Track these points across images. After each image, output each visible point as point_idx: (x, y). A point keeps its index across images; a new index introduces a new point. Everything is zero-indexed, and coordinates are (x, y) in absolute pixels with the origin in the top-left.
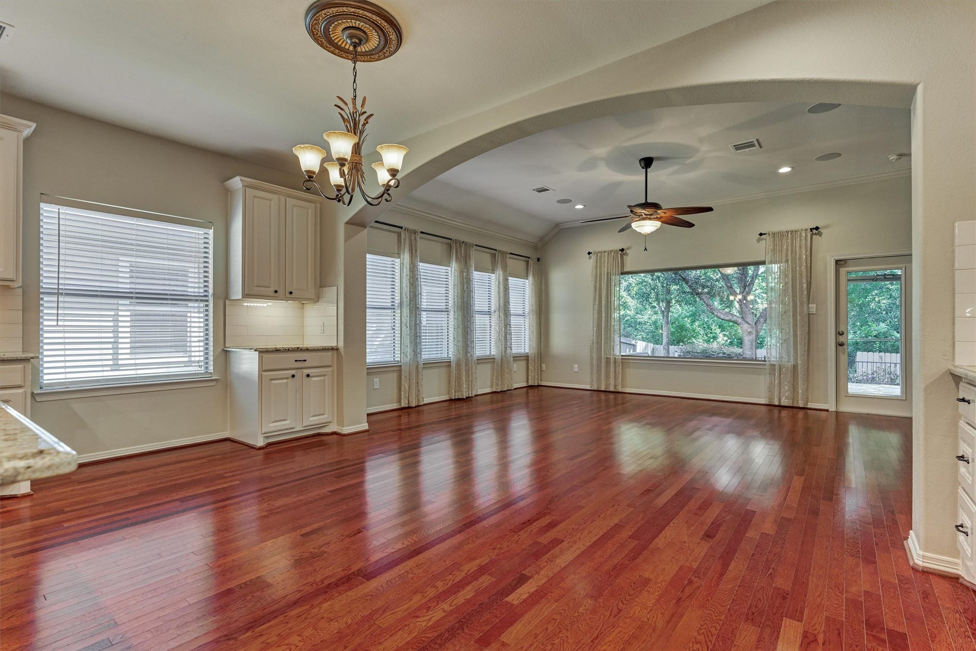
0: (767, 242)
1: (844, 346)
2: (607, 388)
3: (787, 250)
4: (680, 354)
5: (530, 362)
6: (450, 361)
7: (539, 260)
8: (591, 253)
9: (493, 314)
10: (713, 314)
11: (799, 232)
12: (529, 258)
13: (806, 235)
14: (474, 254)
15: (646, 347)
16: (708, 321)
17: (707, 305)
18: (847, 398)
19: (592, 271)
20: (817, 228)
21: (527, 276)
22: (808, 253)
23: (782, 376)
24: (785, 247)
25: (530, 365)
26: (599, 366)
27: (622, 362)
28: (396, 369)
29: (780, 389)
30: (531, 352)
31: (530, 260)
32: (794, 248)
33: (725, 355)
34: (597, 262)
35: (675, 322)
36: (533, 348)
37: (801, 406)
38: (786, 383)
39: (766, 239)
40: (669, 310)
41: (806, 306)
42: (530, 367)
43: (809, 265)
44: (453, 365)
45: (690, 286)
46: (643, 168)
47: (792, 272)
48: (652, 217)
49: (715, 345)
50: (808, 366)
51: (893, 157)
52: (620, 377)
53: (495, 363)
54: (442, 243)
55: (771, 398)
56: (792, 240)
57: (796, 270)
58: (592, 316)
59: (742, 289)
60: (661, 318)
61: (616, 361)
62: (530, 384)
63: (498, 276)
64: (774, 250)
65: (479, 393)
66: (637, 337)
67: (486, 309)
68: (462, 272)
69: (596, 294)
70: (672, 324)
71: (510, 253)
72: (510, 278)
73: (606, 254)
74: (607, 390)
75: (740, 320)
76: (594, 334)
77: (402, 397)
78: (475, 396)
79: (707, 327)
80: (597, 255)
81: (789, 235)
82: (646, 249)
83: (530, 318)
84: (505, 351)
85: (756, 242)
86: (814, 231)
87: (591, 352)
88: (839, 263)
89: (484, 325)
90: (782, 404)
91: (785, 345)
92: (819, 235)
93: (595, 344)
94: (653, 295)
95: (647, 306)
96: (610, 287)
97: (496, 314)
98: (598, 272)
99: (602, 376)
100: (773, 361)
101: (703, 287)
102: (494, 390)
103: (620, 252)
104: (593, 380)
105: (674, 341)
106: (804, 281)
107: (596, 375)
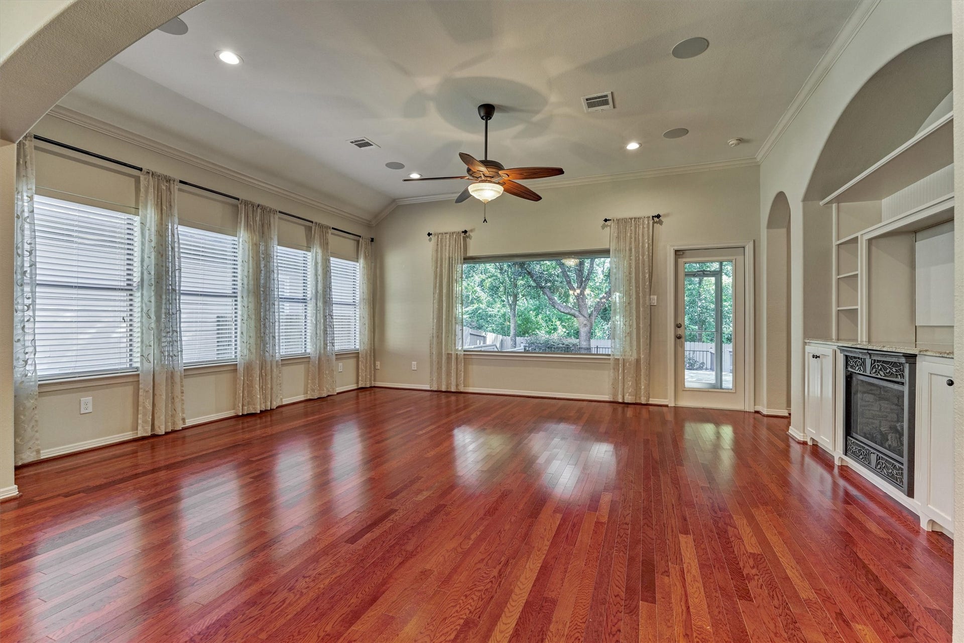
0: (612, 229)
1: (681, 339)
2: (448, 388)
3: (631, 238)
4: (525, 345)
5: (360, 359)
6: (237, 364)
7: (372, 240)
8: (431, 234)
9: (309, 302)
10: (555, 307)
11: (642, 220)
12: (360, 237)
13: (648, 223)
14: (276, 222)
15: (496, 338)
16: (549, 314)
17: (550, 299)
18: (684, 392)
19: (432, 256)
20: (658, 216)
21: (358, 259)
22: (650, 242)
23: (626, 371)
24: (629, 235)
25: (360, 363)
26: (439, 363)
27: (464, 358)
28: (131, 379)
29: (624, 386)
30: (362, 348)
31: (361, 240)
32: (637, 236)
33: (564, 346)
34: (437, 245)
35: (521, 315)
36: (364, 343)
37: (643, 402)
38: (629, 379)
39: (610, 226)
40: (516, 304)
41: (648, 297)
42: (360, 366)
43: (651, 254)
44: (241, 369)
45: (534, 281)
46: (482, 118)
47: (636, 261)
48: (493, 180)
49: (555, 336)
50: (650, 360)
51: (732, 142)
52: (463, 375)
53: (311, 362)
54: (222, 202)
55: (615, 394)
56: (636, 228)
57: (639, 259)
58: (432, 305)
59: (579, 284)
60: (509, 311)
61: (458, 356)
62: (360, 386)
63: (314, 255)
64: (618, 237)
65: (284, 403)
66: (488, 329)
67: (301, 296)
68: (256, 246)
69: (436, 281)
70: (519, 317)
71: (333, 228)
72: (332, 259)
73: (448, 236)
74: (448, 390)
75: (577, 313)
76: (434, 327)
77: (140, 421)
78: (277, 408)
79: (548, 320)
80: (438, 237)
81: (633, 222)
82: (485, 220)
83: (360, 308)
84: (325, 348)
85: (601, 228)
86: (656, 219)
87: (430, 347)
88: (678, 253)
89: (296, 316)
90: (626, 401)
91: (628, 338)
92: (660, 224)
93: (435, 339)
94: (501, 289)
95: (497, 300)
96: (452, 274)
97: (312, 302)
98: (439, 256)
99: (443, 374)
100: (617, 355)
101: (547, 281)
102: (309, 397)
103: (463, 235)
104: (433, 379)
105: (520, 332)
106: (647, 271)
107: (436, 374)
